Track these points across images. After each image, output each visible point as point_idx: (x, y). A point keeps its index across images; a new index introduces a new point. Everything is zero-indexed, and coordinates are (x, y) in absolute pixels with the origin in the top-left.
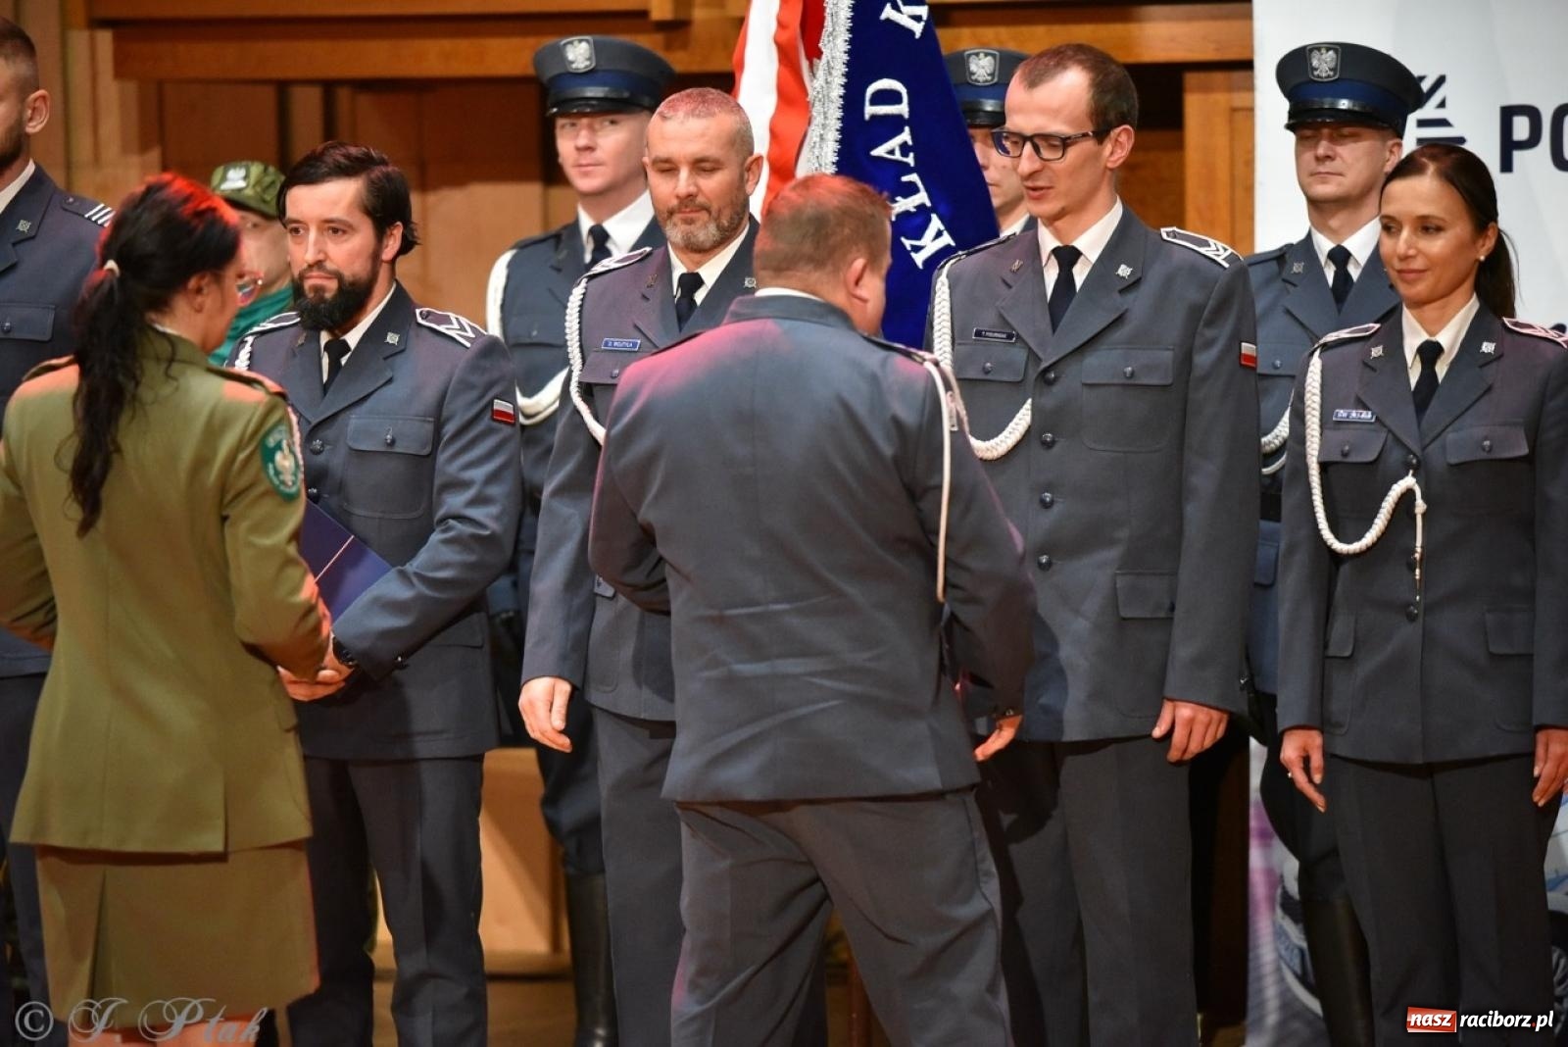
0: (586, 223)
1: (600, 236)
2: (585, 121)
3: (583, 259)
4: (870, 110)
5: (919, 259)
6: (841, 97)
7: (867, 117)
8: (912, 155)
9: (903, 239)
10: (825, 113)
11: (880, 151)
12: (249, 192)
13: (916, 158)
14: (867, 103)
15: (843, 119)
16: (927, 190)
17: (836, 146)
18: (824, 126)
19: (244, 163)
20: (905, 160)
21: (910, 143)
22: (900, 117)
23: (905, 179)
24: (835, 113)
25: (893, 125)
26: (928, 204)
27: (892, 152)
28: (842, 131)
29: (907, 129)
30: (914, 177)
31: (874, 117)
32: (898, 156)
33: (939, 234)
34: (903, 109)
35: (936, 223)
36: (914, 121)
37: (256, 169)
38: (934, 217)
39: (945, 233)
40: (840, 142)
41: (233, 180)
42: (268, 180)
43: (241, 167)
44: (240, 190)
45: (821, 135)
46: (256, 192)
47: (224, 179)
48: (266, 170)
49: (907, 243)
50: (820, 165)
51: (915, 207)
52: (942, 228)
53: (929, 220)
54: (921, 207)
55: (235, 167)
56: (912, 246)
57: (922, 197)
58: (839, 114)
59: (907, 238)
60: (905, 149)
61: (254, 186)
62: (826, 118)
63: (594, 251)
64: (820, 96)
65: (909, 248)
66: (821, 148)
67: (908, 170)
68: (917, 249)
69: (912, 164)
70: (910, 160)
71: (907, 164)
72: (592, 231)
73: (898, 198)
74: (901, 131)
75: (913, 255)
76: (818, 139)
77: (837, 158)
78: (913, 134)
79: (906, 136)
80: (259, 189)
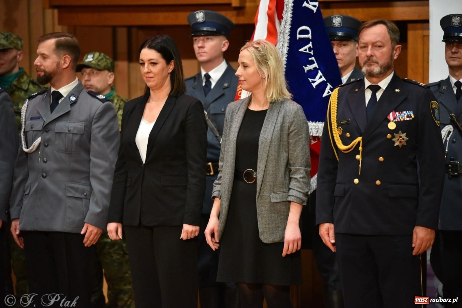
0: (203, 73)
1: (208, 77)
2: (202, 38)
3: (202, 84)
4: (299, 36)
5: (314, 85)
6: (289, 32)
7: (298, 39)
8: (312, 51)
9: (309, 79)
10: (284, 37)
11: (302, 50)
12: (94, 62)
13: (313, 52)
14: (298, 34)
15: (290, 39)
16: (317, 63)
17: (287, 48)
18: (284, 42)
19: (93, 52)
20: (310, 53)
21: (312, 47)
22: (308, 38)
23: (310, 59)
24: (287, 37)
25: (306, 41)
26: (318, 67)
27: (306, 50)
28: (289, 43)
29: (311, 42)
30: (313, 58)
31: (300, 39)
32: (308, 51)
33: (321, 77)
34: (309, 36)
35: (320, 74)
36: (313, 40)
37: (97, 54)
38: (319, 71)
39: (323, 77)
40: (289, 47)
41: (89, 58)
42: (100, 58)
43: (92, 54)
44: (90, 62)
45: (283, 45)
46: (96, 62)
47: (87, 58)
48: (100, 55)
49: (311, 80)
50: (282, 54)
51: (313, 68)
52: (322, 75)
53: (318, 73)
54: (315, 68)
55: (90, 54)
56: (312, 81)
57: (315, 65)
58: (289, 37)
59: (311, 78)
60: (310, 49)
61: (95, 60)
62: (284, 39)
63: (206, 82)
64: (282, 32)
65: (311, 82)
66: (282, 48)
67: (311, 56)
68: (314, 82)
69: (312, 54)
70: (312, 53)
71: (311, 54)
72: (205, 75)
73: (308, 65)
74: (309, 43)
75: (312, 84)
76: (282, 46)
77: (288, 52)
78: (312, 44)
79: (310, 45)
80: (97, 61)
